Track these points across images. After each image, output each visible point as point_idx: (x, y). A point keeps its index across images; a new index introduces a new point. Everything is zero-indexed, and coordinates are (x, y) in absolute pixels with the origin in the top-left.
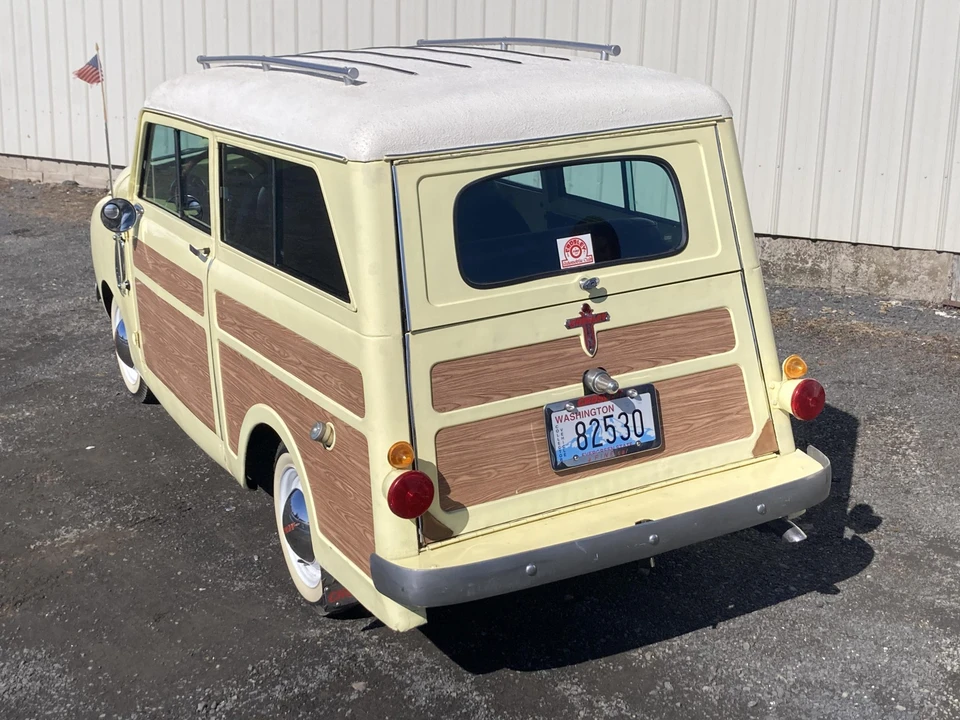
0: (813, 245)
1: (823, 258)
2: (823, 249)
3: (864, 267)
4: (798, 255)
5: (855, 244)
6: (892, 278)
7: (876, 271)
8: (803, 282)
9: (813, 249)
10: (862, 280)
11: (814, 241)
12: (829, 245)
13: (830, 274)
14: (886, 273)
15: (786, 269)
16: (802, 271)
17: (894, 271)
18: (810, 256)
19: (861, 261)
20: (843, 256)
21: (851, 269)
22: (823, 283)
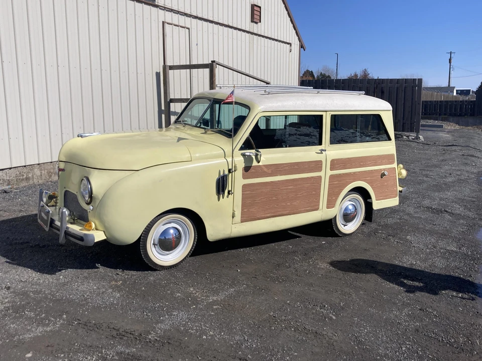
0: (25, 168)
1: (29, 172)
2: (29, 169)
3: (43, 172)
4: (20, 174)
5: (39, 164)
6: (52, 173)
7: (47, 172)
8: (24, 184)
9: (25, 170)
10: (43, 177)
11: (25, 166)
12: (31, 167)
13: (33, 178)
14: (50, 172)
15: (17, 181)
16: (23, 180)
17: (52, 171)
18: (25, 173)
19: (42, 170)
20: (36, 170)
21: (40, 174)
22: (31, 182)
